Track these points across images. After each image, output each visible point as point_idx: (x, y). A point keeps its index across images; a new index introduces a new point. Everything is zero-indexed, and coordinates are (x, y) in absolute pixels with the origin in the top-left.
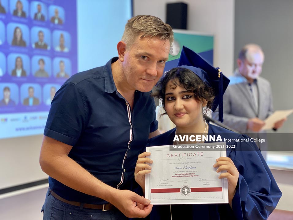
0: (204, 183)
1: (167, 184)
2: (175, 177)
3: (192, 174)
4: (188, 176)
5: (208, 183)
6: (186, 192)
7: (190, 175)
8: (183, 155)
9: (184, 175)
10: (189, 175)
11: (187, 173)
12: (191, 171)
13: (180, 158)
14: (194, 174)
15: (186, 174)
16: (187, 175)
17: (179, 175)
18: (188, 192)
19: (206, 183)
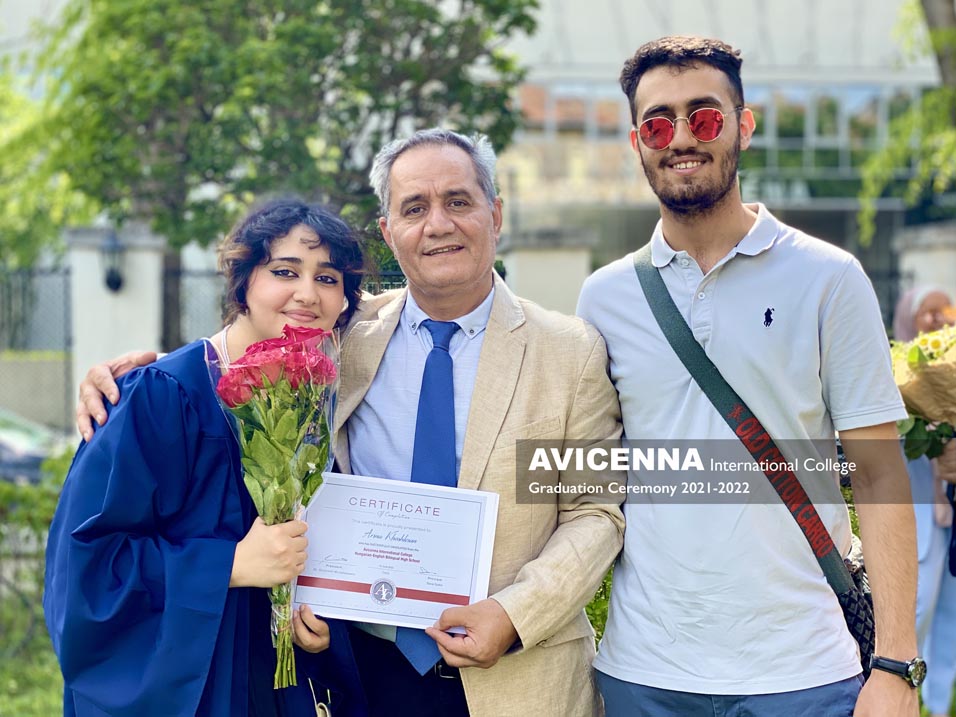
0: (430, 581)
1: (339, 570)
2: (362, 555)
3: (405, 554)
4: (394, 559)
5: (439, 582)
6: (384, 595)
7: (400, 556)
8: (391, 507)
9: (385, 555)
10: (397, 556)
11: (394, 550)
12: (405, 549)
13: (382, 513)
14: (411, 555)
15: (391, 553)
16: (394, 556)
17: (372, 553)
18: (388, 597)
19: (434, 582)
